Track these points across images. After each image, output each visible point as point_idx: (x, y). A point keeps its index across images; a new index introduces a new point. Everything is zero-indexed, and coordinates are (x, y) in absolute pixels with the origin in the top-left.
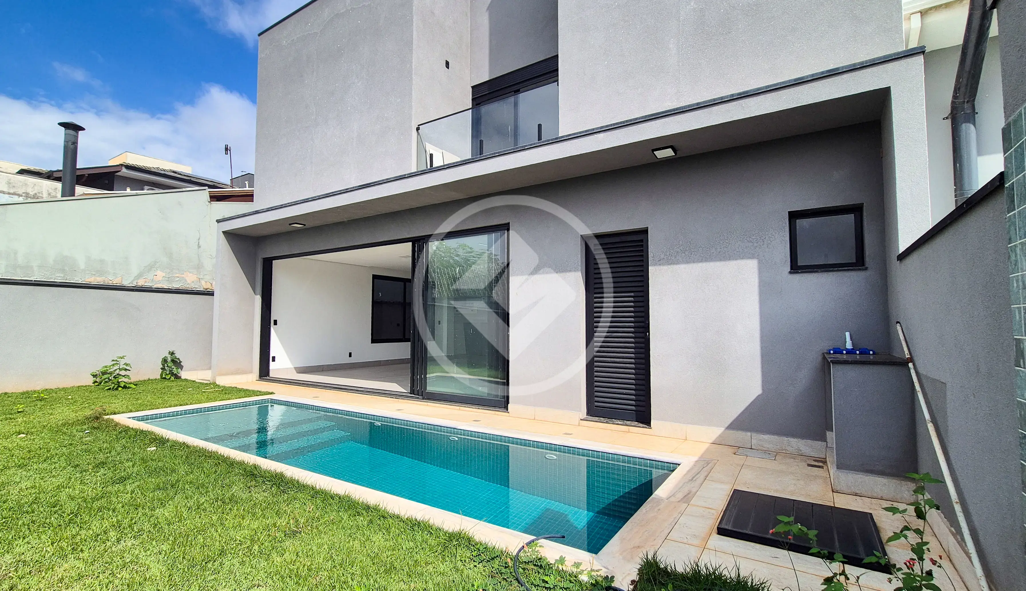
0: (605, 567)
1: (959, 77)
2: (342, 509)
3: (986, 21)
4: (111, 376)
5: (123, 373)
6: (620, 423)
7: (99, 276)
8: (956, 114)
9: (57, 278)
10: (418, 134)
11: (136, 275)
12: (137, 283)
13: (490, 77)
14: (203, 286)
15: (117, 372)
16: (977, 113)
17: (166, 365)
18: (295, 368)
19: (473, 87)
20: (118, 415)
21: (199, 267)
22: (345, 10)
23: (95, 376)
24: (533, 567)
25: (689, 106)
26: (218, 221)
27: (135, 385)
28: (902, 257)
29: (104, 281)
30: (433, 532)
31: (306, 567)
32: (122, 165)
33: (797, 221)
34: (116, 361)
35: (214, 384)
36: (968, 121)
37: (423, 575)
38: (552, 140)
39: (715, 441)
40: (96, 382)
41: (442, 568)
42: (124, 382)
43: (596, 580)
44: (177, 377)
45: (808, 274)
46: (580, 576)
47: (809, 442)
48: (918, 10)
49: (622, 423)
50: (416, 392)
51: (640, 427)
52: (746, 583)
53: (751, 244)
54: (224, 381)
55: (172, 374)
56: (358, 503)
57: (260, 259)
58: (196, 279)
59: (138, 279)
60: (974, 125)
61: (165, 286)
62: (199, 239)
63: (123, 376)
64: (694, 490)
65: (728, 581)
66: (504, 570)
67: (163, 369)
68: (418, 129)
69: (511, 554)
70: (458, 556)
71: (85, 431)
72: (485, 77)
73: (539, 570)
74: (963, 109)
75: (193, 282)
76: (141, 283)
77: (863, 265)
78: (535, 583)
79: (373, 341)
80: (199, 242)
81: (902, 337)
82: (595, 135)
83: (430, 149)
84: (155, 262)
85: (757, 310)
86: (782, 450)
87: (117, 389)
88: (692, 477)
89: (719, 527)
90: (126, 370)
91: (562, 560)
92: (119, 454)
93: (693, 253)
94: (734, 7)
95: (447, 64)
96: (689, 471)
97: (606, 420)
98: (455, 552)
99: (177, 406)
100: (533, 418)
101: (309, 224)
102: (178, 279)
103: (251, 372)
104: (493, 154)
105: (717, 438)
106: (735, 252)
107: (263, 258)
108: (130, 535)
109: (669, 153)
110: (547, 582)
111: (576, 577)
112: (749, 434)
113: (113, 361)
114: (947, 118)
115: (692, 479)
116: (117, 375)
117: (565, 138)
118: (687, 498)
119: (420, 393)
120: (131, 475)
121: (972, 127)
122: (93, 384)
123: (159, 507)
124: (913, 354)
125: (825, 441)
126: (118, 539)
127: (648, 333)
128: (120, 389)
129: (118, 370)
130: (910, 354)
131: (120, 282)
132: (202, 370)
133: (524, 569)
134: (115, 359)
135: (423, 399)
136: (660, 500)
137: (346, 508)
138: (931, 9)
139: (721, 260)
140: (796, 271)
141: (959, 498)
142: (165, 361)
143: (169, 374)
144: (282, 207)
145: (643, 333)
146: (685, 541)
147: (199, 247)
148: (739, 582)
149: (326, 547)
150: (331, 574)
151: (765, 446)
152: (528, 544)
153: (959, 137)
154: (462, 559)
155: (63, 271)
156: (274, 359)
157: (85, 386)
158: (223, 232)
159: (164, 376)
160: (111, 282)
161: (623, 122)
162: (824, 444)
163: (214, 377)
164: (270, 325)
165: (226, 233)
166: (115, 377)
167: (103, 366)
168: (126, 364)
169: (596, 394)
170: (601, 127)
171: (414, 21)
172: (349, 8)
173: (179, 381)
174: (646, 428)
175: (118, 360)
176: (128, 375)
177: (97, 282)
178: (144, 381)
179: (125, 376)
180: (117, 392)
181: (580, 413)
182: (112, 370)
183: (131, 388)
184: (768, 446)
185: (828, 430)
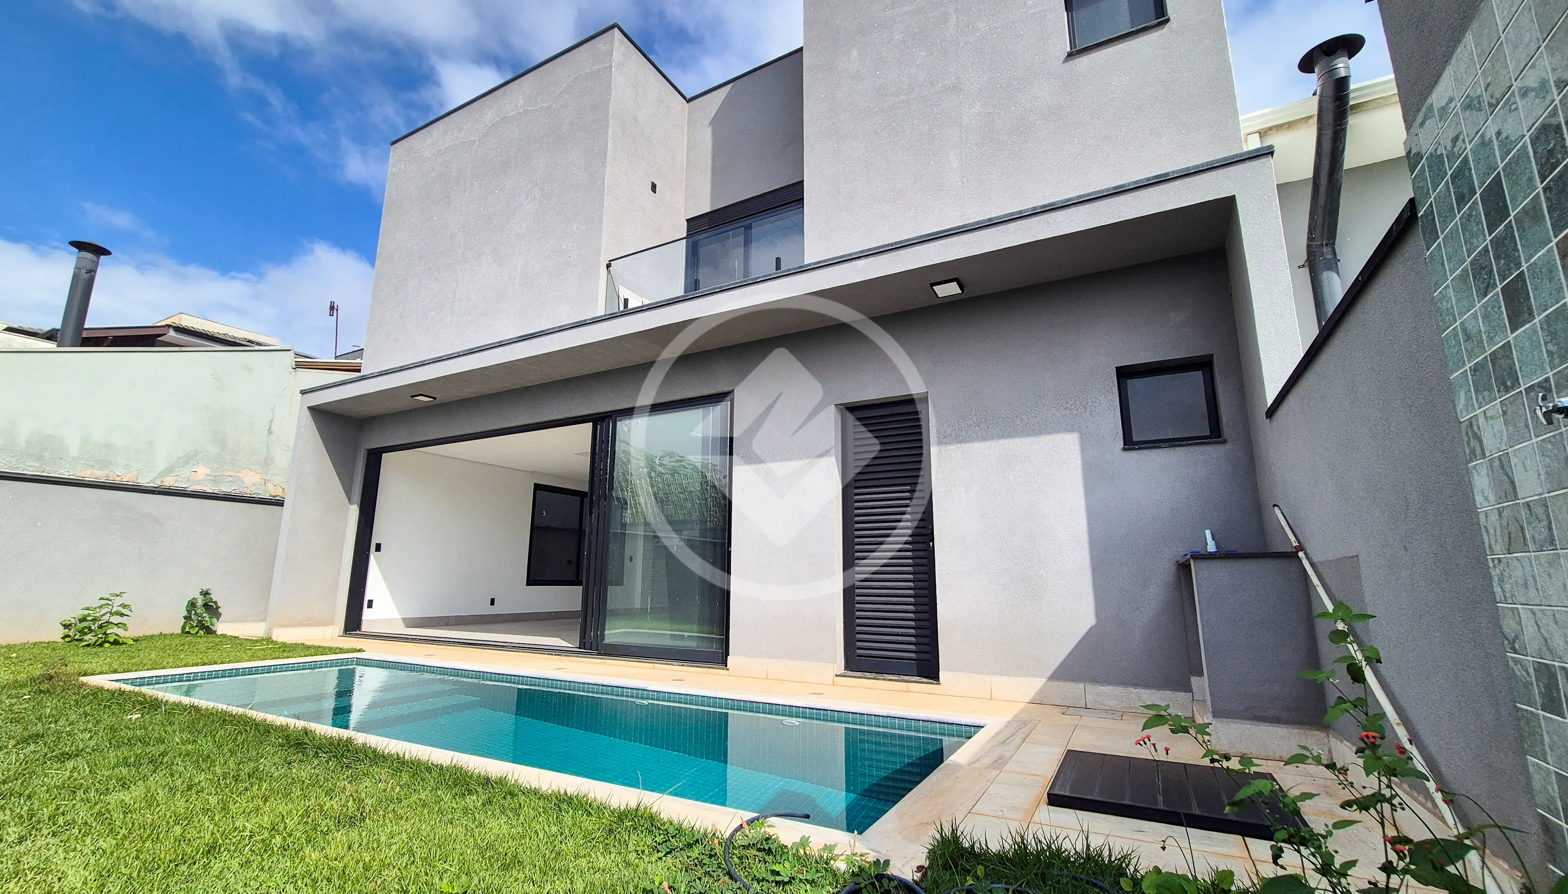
0: (874, 851)
1: (1312, 213)
2: (443, 786)
3: (1338, 143)
4: (94, 624)
5: (116, 619)
6: (893, 678)
7: (100, 469)
8: (1315, 260)
9: (28, 468)
10: (609, 272)
11: (163, 470)
12: (162, 482)
13: (712, 206)
14: (269, 491)
15: (106, 618)
16: (1339, 260)
17: (193, 612)
18: (404, 620)
19: (687, 220)
20: (91, 677)
21: (267, 462)
22: (515, 112)
23: (66, 626)
24: (755, 852)
25: (978, 223)
26: (303, 392)
27: (134, 641)
28: (1271, 412)
29: (108, 477)
30: (591, 811)
31: (361, 864)
32: (169, 326)
33: (1128, 381)
34: (108, 599)
35: (269, 640)
36: (1330, 269)
37: (568, 872)
38: (794, 269)
39: (1033, 699)
40: (68, 636)
41: (602, 861)
42: (116, 635)
43: (859, 867)
44: (209, 631)
45: (1149, 450)
46: (832, 862)
47: (1168, 693)
48: (1256, 129)
49: (897, 678)
50: (587, 647)
51: (923, 683)
52: (1100, 855)
53: (1068, 412)
54: (283, 635)
55: (202, 626)
56: (471, 777)
57: (362, 451)
58: (259, 480)
59: (166, 475)
60: (1338, 273)
61: (209, 489)
62: (271, 422)
63: (116, 625)
64: (1008, 754)
65: (1072, 859)
66: (706, 860)
67: (187, 618)
68: (608, 266)
69: (720, 837)
70: (630, 845)
72: (705, 208)
73: (767, 858)
74: (1322, 254)
75: (254, 485)
76: (169, 482)
77: (1220, 437)
78: (758, 876)
79: (529, 583)
80: (270, 426)
81: (1283, 523)
82: (854, 262)
83: (624, 293)
84: (197, 452)
85: (1083, 503)
86: (1131, 708)
87: (101, 645)
88: (1004, 739)
89: (1051, 792)
90: (122, 615)
91: (804, 842)
92: (72, 724)
93: (991, 426)
94: (1030, 111)
95: (654, 187)
96: (997, 734)
97: (874, 675)
98: (627, 838)
99: (197, 665)
100: (765, 677)
101: (442, 398)
102: (230, 479)
103: (331, 623)
104: (712, 289)
105: (1037, 693)
106: (1048, 423)
107: (368, 450)
109: (952, 289)
110: (778, 873)
111: (826, 863)
112: (1082, 686)
113: (101, 599)
114: (1303, 266)
115: (1004, 742)
116: (106, 622)
117: (812, 267)
118: (999, 763)
119: (594, 645)
121: (1335, 276)
122: (62, 640)
124: (1302, 541)
125: (1191, 691)
127: (931, 543)
128: (107, 645)
129: (109, 615)
130: (1299, 542)
131: (134, 479)
132: (253, 621)
133: (740, 858)
134: (105, 597)
135: (599, 654)
136: (957, 767)
137: (450, 783)
138: (1271, 129)
139: (1029, 435)
140: (1130, 447)
141: (1400, 717)
142: (192, 605)
143: (197, 626)
144: (402, 369)
145: (925, 543)
146: (1000, 814)
147: (270, 432)
148: (1089, 857)
149: (404, 836)
150: (404, 873)
151: (1105, 702)
152: (750, 822)
153: (1321, 287)
154: (638, 848)
155: (40, 458)
156: (370, 604)
157: (48, 643)
158: (309, 408)
159: (187, 630)
160: (119, 479)
161: (892, 244)
162: (1189, 695)
163: (270, 630)
164: (369, 551)
165: (314, 410)
166: (101, 627)
167: (83, 609)
168: (124, 606)
169: (858, 636)
170: (862, 252)
171: (610, 126)
172: (521, 110)
173: (211, 638)
174: (933, 684)
175: (110, 598)
176: (125, 625)
177: (95, 477)
178: (152, 636)
179: (119, 625)
180: (100, 649)
181: (835, 665)
182: (98, 615)
183: (125, 644)
184: (1110, 703)
185: (1194, 676)
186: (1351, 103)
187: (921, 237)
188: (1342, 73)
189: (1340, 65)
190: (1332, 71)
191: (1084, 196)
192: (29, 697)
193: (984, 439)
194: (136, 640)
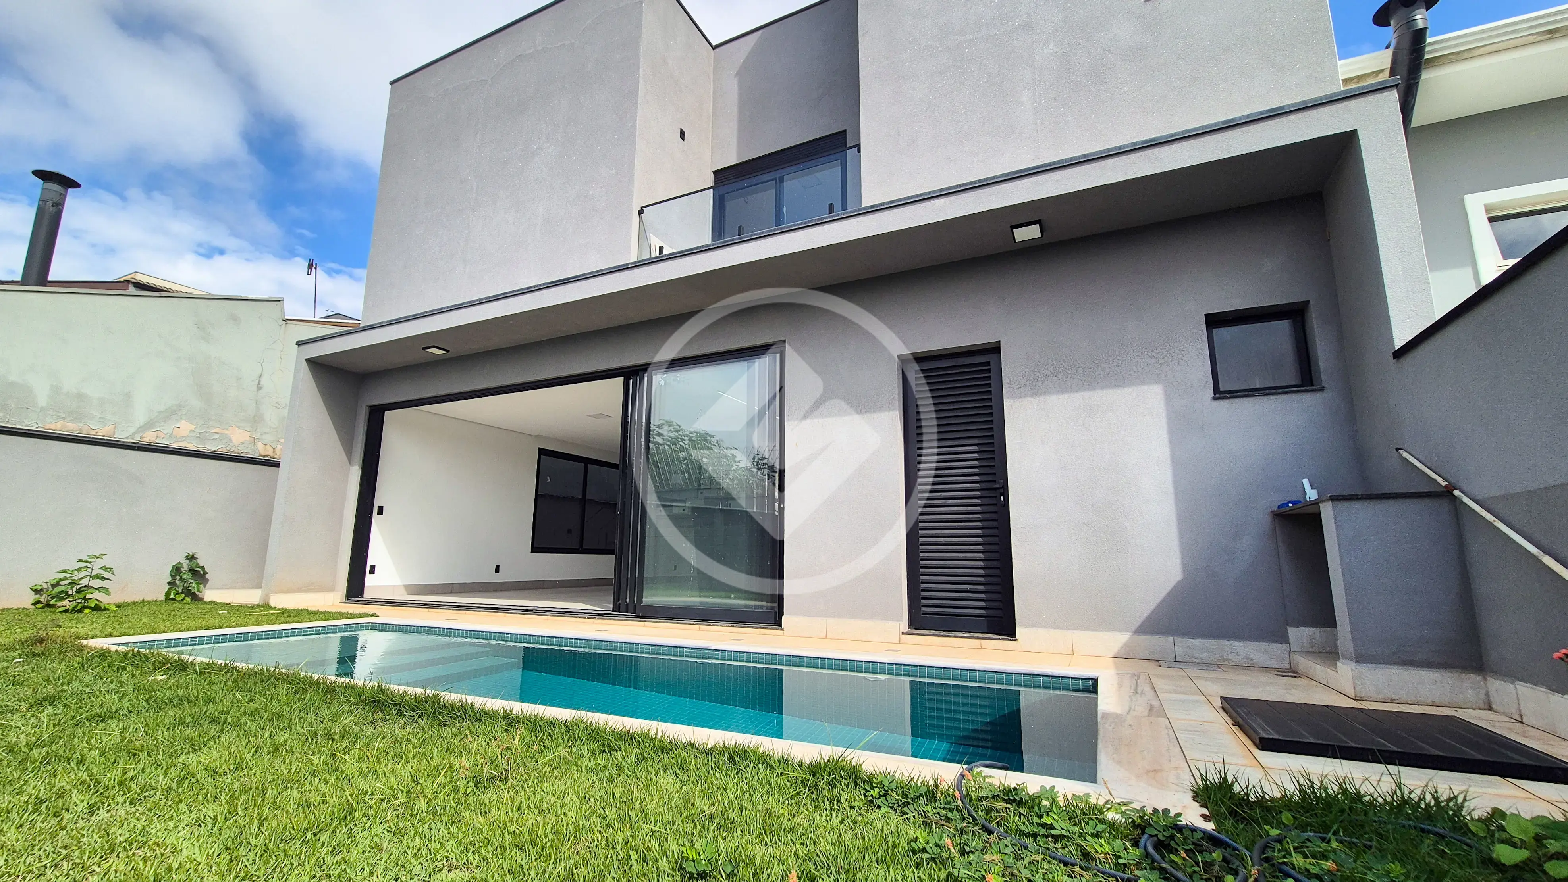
2: (577, 743)
4: (72, 588)
5: (96, 583)
6: (965, 635)
7: (72, 421)
10: (641, 219)
11: (141, 424)
12: (141, 437)
13: (739, 154)
14: (260, 450)
15: (85, 582)
17: (178, 577)
18: (406, 586)
19: (714, 172)
20: (89, 639)
21: (256, 420)
22: (533, 50)
23: (37, 591)
26: (300, 344)
27: (116, 607)
28: (1400, 354)
29: (80, 430)
32: (128, 282)
33: (1218, 329)
34: (87, 561)
35: (267, 606)
40: (40, 602)
42: (98, 600)
44: (195, 598)
45: (1241, 399)
47: (1264, 645)
49: (968, 635)
50: (623, 608)
51: (1000, 639)
53: (1154, 361)
54: (279, 601)
55: (188, 593)
56: (605, 731)
57: (364, 407)
58: (248, 438)
59: (145, 430)
61: (193, 446)
62: (260, 376)
63: (97, 589)
67: (172, 584)
68: (641, 212)
71: (13, 660)
72: (732, 160)
75: (242, 443)
76: (149, 437)
77: (1316, 384)
79: (534, 550)
80: (259, 381)
81: (1418, 464)
82: (932, 201)
83: (658, 239)
84: (180, 407)
85: (1169, 454)
86: (1224, 660)
87: (81, 611)
88: (1134, 690)
89: (1249, 738)
90: (103, 579)
92: (87, 686)
93: (1070, 376)
94: (1109, 51)
95: (682, 134)
96: (1119, 687)
97: (943, 633)
99: (200, 629)
100: (824, 636)
101: (455, 349)
102: (216, 436)
103: (331, 589)
105: (1122, 648)
106: (1131, 372)
107: (370, 407)
108: (121, 800)
109: (1032, 232)
112: (1171, 639)
113: (80, 561)
115: (1137, 692)
116: (85, 586)
119: (631, 608)
120: (116, 712)
122: (33, 607)
123: (186, 751)
124: (1454, 481)
125: (1289, 642)
126: (91, 807)
127: (1003, 498)
128: (87, 611)
129: (88, 578)
130: (1449, 481)
131: (110, 434)
132: (244, 588)
134: (84, 559)
135: (638, 617)
140: (1222, 397)
142: (177, 570)
143: (182, 593)
144: (414, 317)
145: (994, 497)
147: (259, 388)
151: (1197, 655)
152: (964, 774)
156: (373, 570)
157: (18, 609)
158: (308, 360)
159: (172, 596)
160: (93, 433)
161: (975, 182)
162: (1285, 646)
163: (267, 596)
164: (372, 514)
165: (313, 363)
166: (79, 591)
167: (59, 572)
168: (105, 569)
169: (923, 593)
170: (941, 190)
171: (641, 65)
172: (540, 48)
173: (199, 605)
174: (1009, 640)
175: (89, 560)
176: (107, 589)
177: (66, 429)
178: (134, 603)
179: (100, 590)
180: (80, 615)
181: (901, 622)
182: (76, 578)
183: (108, 609)
184: (1201, 656)
185: (1291, 626)
186: (1426, 57)
187: (1008, 174)
188: (1421, 24)
189: (1418, 17)
190: (1411, 22)
191: (1189, 131)
192: (22, 660)
193: (1062, 391)
194: (118, 606)
